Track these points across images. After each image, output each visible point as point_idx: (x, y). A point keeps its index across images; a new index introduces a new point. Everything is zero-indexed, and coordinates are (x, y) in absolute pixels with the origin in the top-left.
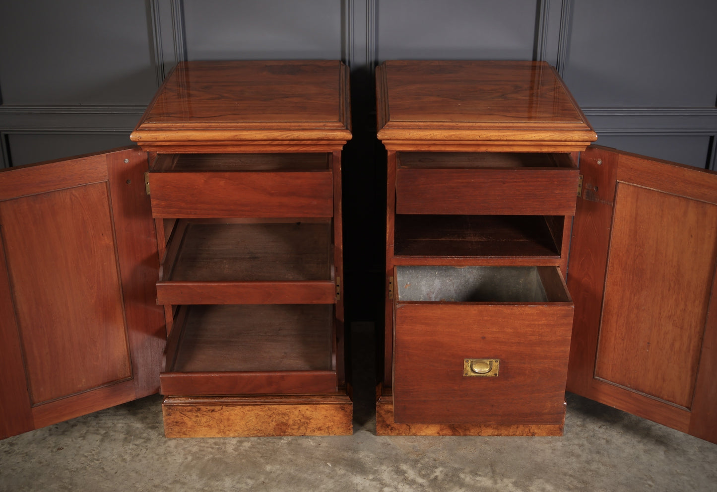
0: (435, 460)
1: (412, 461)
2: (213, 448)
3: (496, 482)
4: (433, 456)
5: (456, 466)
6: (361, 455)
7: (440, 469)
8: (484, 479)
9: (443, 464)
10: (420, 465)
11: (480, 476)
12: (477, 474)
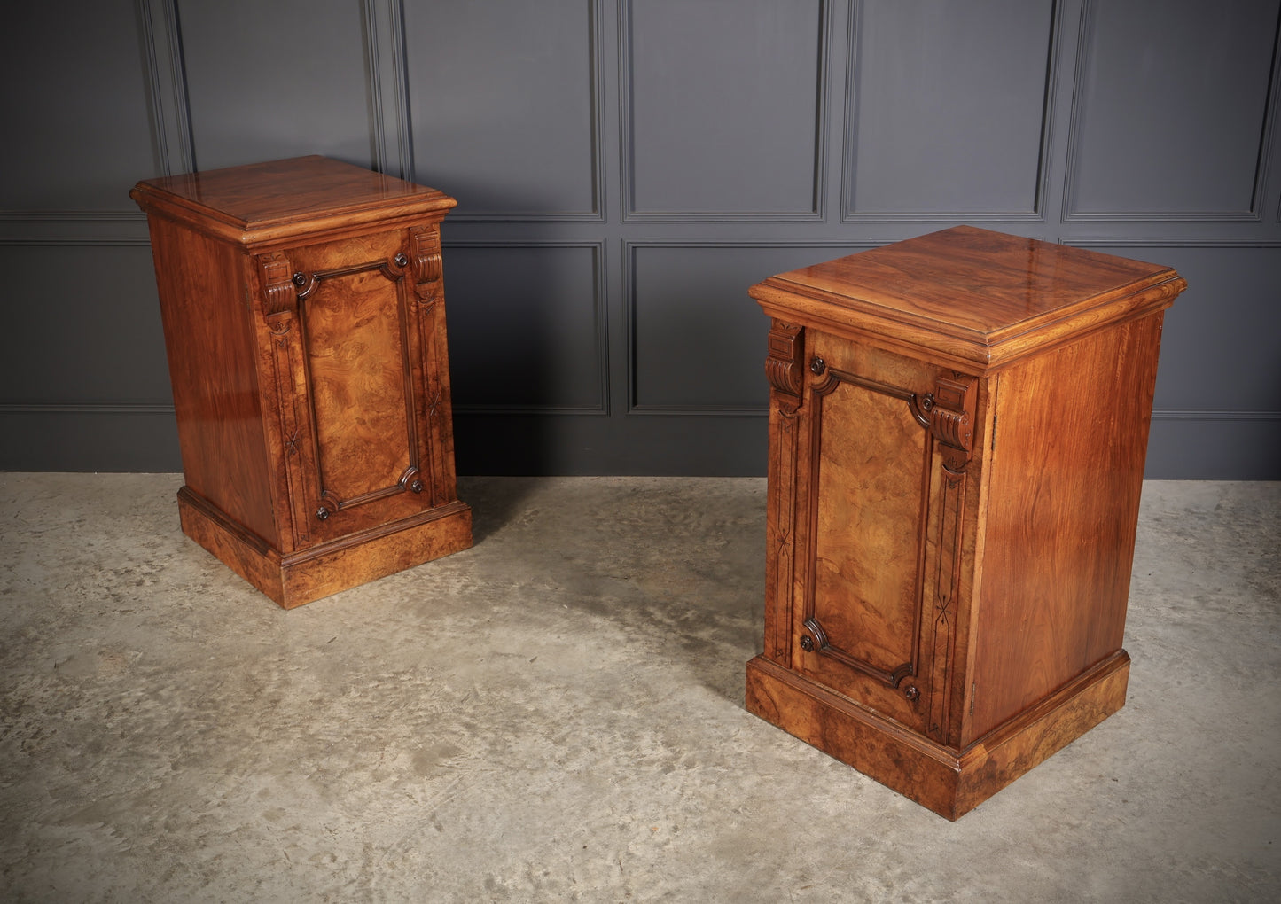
0: (688, 603)
1: (661, 604)
2: (433, 591)
3: (755, 624)
4: (687, 600)
5: (712, 609)
6: (603, 599)
7: (693, 611)
8: (742, 620)
9: (695, 607)
10: (669, 608)
11: (737, 617)
12: (734, 617)
